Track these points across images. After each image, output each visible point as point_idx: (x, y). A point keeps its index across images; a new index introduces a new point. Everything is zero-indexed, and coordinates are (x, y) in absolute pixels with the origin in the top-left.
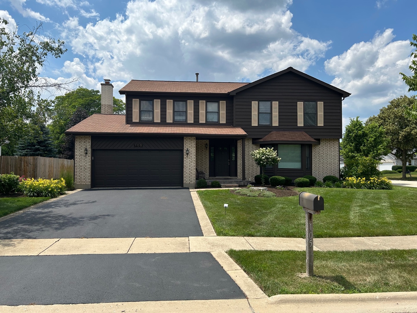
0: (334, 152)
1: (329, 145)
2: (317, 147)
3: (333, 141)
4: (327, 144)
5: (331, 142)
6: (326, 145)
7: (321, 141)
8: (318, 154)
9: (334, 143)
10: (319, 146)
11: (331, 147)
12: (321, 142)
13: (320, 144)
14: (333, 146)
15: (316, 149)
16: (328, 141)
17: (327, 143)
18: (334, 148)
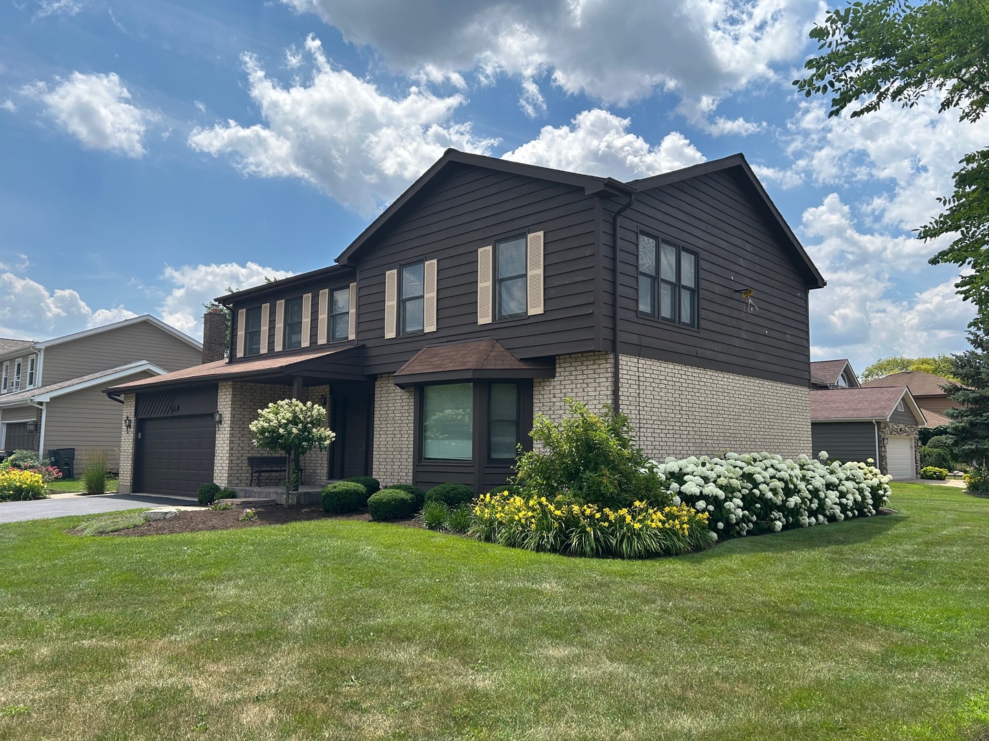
0: (595, 402)
1: (581, 377)
2: (546, 388)
3: (592, 362)
4: (574, 373)
5: (587, 366)
6: (573, 378)
7: (557, 366)
8: (550, 409)
9: (596, 367)
10: (553, 384)
11: (587, 384)
12: (558, 370)
13: (554, 377)
14: (592, 380)
15: (544, 393)
16: (579, 363)
17: (576, 370)
18: (596, 385)
